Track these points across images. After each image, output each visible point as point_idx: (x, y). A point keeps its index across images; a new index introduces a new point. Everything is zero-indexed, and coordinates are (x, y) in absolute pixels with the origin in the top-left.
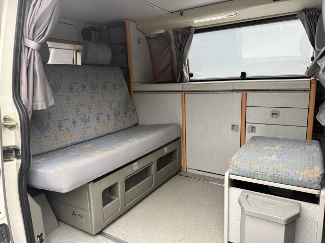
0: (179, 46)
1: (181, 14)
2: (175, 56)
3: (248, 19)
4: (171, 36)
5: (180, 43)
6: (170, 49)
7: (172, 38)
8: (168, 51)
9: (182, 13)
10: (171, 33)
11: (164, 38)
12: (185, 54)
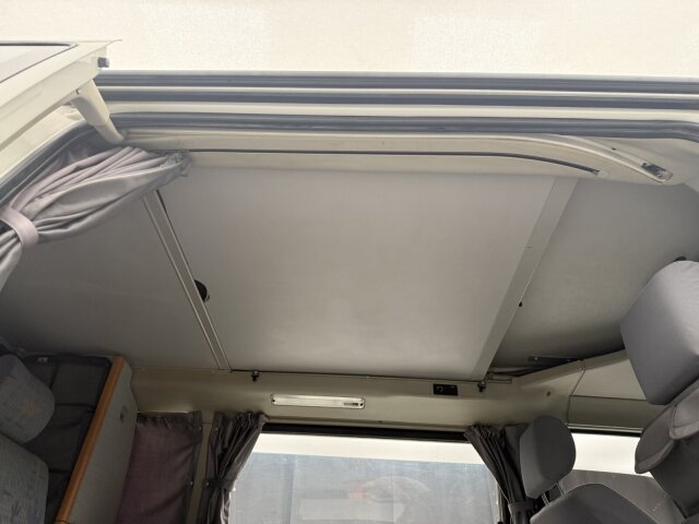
0: (219, 451)
1: (255, 378)
2: (201, 475)
3: (380, 422)
4: (205, 426)
5: (223, 444)
6: (193, 453)
7: (207, 430)
8: (187, 458)
9: (255, 375)
10: (208, 417)
11: (186, 426)
12: (231, 471)
